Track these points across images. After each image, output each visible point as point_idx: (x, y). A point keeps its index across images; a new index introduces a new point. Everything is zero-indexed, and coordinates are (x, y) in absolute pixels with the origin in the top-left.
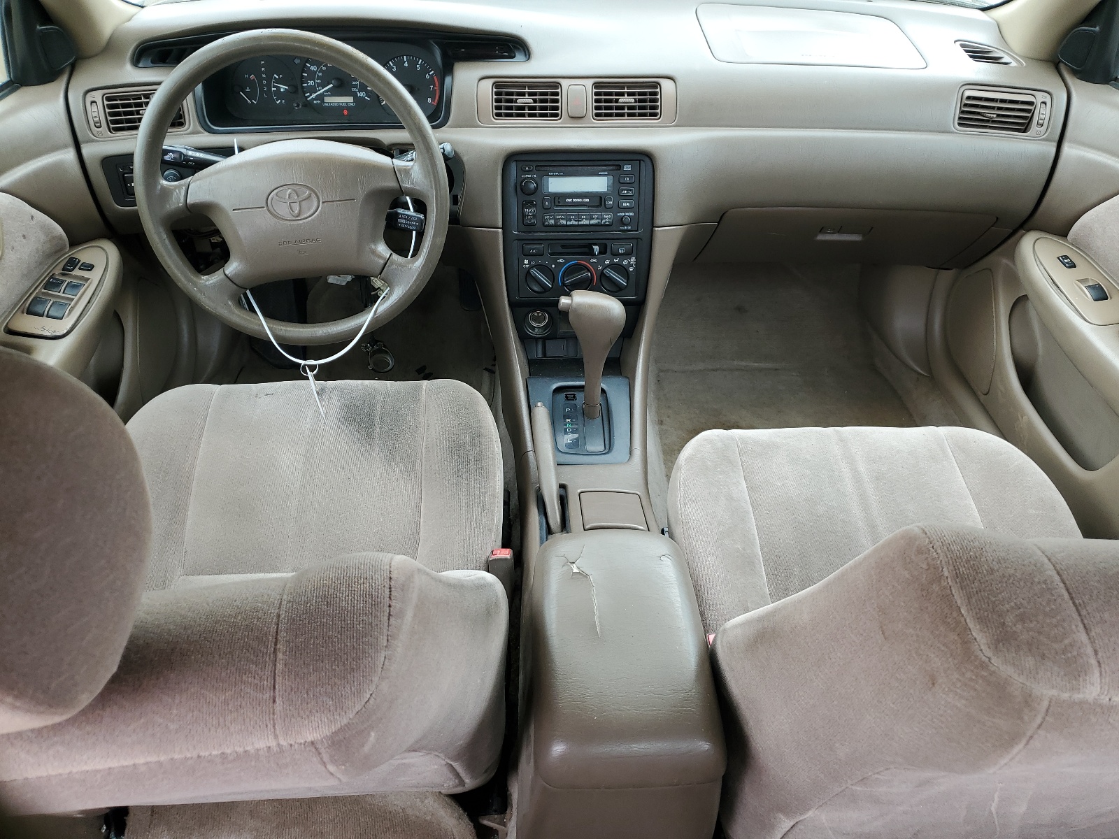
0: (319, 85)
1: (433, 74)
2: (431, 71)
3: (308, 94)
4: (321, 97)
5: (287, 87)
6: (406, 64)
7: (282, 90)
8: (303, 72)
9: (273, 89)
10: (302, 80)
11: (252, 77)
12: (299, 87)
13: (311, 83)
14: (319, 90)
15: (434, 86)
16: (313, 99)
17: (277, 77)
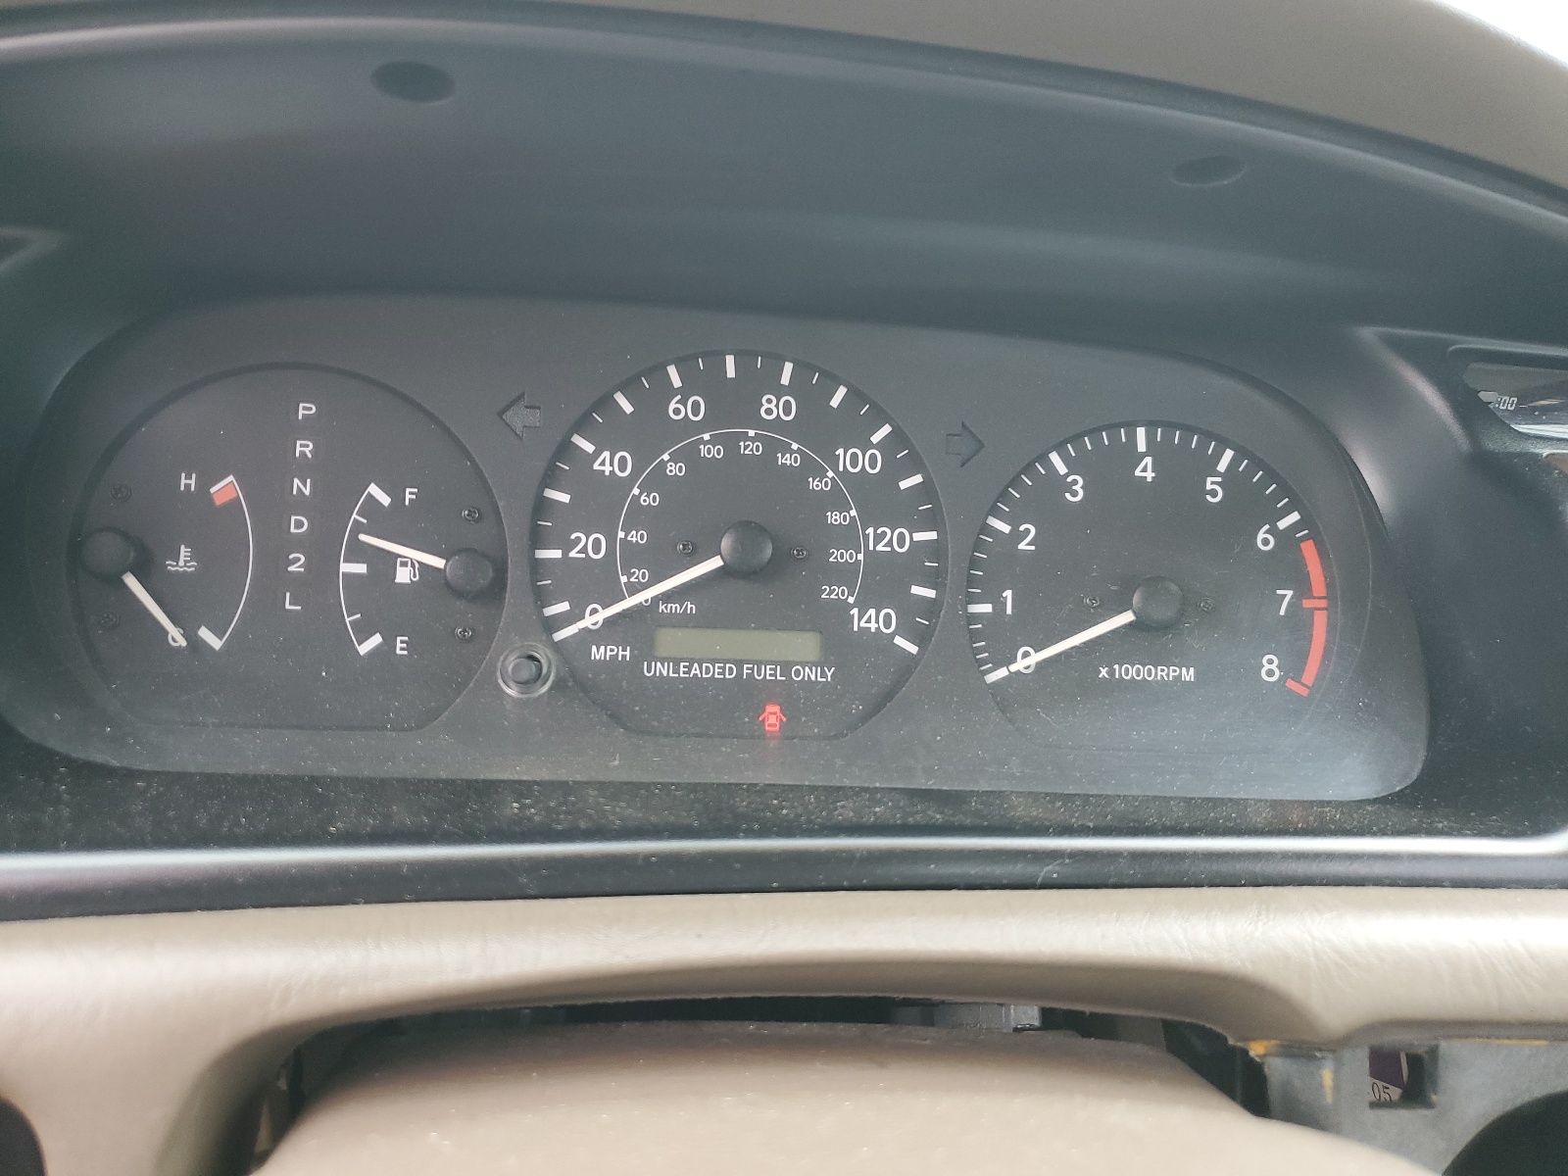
0: (633, 556)
1: (1295, 527)
2: (1286, 512)
3: (564, 607)
4: (635, 626)
5: (439, 563)
6: (1146, 470)
7: (403, 576)
8: (550, 478)
9: (346, 568)
10: (541, 525)
11: (225, 488)
12: (516, 574)
13: (588, 545)
14: (634, 589)
15: (1303, 588)
16: (588, 637)
17: (385, 500)
